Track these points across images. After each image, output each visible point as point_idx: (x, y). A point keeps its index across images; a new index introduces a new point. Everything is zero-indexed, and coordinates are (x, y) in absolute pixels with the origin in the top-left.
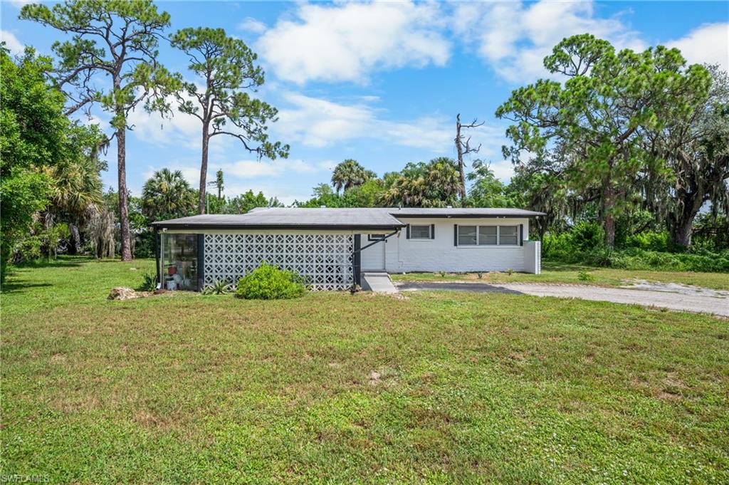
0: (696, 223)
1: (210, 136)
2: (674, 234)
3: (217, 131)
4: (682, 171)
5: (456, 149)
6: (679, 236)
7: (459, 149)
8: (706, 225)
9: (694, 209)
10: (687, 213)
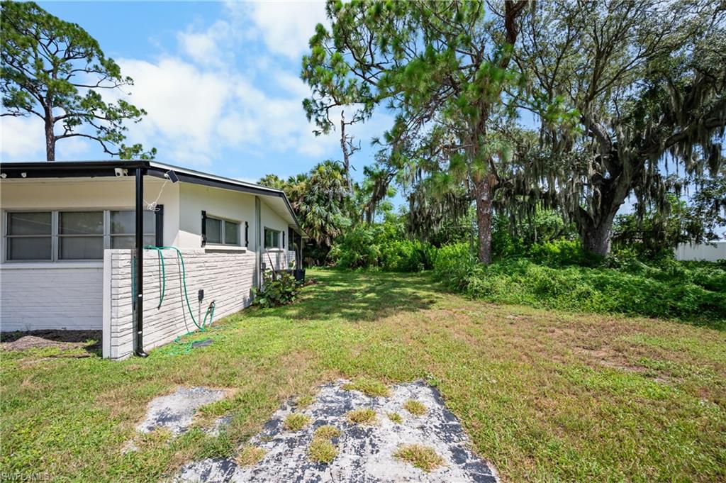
0: (615, 226)
1: (57, 138)
2: (586, 240)
3: (69, 133)
4: (597, 156)
5: (342, 149)
6: (593, 241)
7: (345, 150)
8: (629, 228)
9: (616, 201)
10: (605, 207)
